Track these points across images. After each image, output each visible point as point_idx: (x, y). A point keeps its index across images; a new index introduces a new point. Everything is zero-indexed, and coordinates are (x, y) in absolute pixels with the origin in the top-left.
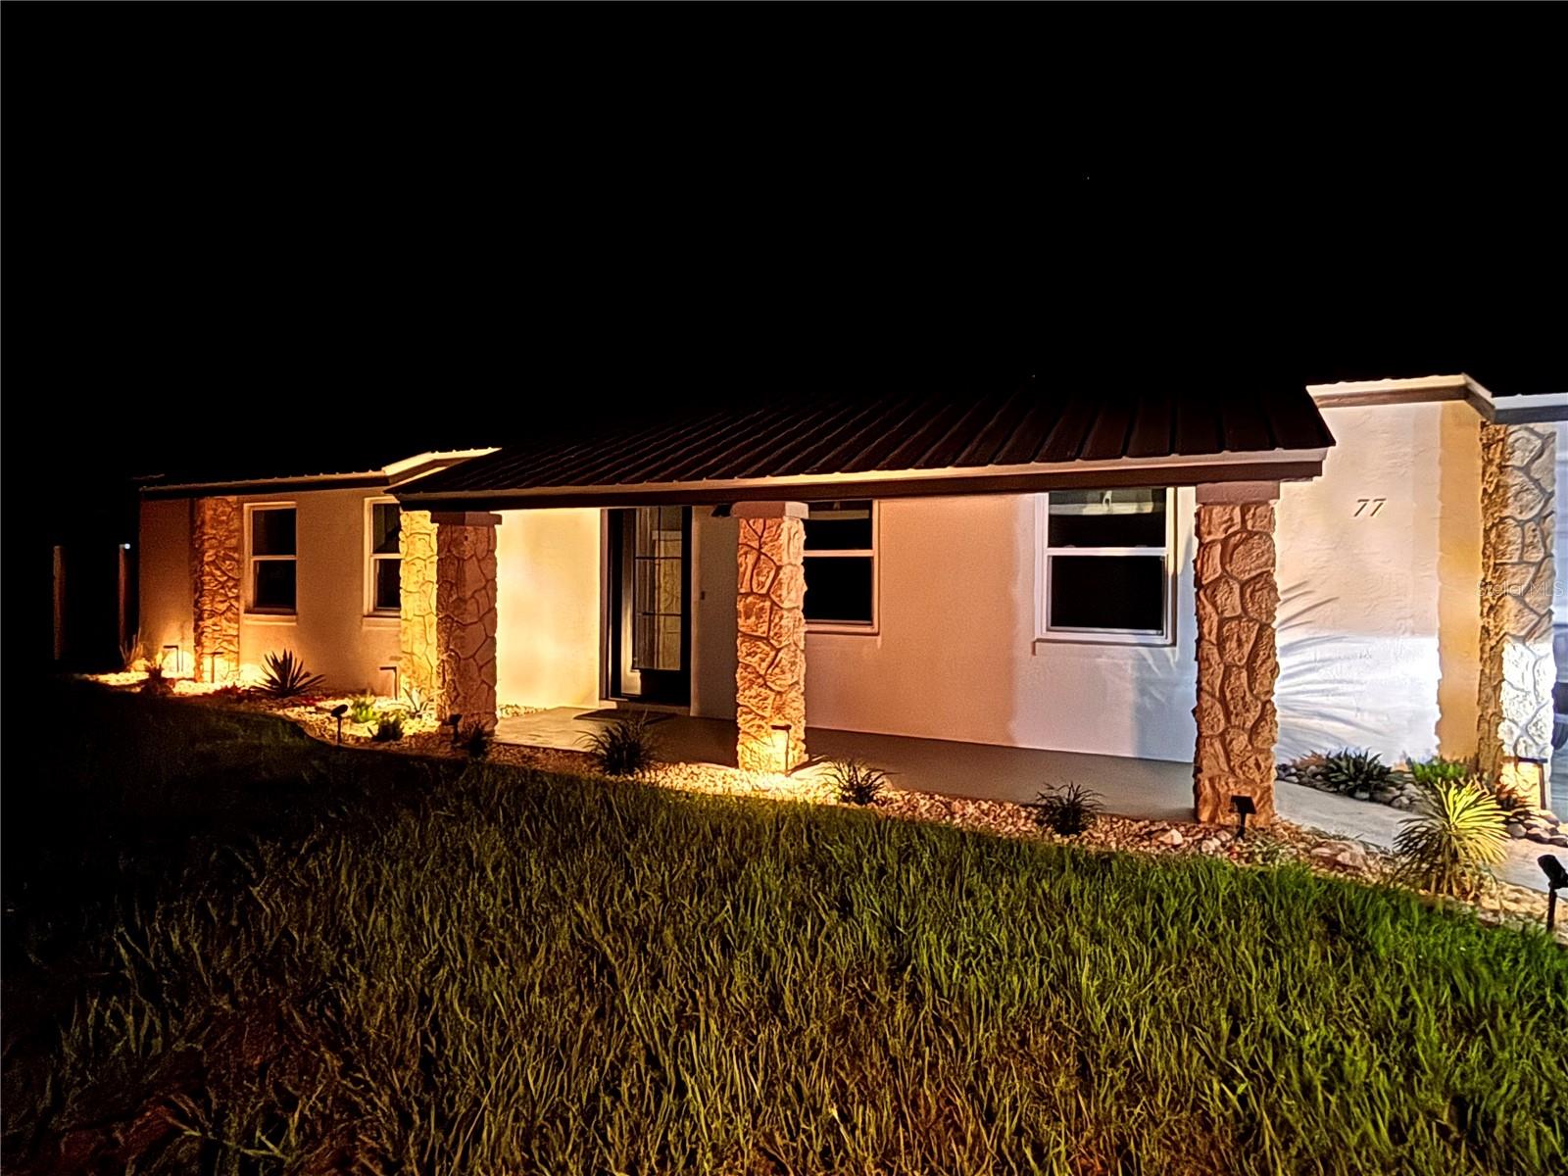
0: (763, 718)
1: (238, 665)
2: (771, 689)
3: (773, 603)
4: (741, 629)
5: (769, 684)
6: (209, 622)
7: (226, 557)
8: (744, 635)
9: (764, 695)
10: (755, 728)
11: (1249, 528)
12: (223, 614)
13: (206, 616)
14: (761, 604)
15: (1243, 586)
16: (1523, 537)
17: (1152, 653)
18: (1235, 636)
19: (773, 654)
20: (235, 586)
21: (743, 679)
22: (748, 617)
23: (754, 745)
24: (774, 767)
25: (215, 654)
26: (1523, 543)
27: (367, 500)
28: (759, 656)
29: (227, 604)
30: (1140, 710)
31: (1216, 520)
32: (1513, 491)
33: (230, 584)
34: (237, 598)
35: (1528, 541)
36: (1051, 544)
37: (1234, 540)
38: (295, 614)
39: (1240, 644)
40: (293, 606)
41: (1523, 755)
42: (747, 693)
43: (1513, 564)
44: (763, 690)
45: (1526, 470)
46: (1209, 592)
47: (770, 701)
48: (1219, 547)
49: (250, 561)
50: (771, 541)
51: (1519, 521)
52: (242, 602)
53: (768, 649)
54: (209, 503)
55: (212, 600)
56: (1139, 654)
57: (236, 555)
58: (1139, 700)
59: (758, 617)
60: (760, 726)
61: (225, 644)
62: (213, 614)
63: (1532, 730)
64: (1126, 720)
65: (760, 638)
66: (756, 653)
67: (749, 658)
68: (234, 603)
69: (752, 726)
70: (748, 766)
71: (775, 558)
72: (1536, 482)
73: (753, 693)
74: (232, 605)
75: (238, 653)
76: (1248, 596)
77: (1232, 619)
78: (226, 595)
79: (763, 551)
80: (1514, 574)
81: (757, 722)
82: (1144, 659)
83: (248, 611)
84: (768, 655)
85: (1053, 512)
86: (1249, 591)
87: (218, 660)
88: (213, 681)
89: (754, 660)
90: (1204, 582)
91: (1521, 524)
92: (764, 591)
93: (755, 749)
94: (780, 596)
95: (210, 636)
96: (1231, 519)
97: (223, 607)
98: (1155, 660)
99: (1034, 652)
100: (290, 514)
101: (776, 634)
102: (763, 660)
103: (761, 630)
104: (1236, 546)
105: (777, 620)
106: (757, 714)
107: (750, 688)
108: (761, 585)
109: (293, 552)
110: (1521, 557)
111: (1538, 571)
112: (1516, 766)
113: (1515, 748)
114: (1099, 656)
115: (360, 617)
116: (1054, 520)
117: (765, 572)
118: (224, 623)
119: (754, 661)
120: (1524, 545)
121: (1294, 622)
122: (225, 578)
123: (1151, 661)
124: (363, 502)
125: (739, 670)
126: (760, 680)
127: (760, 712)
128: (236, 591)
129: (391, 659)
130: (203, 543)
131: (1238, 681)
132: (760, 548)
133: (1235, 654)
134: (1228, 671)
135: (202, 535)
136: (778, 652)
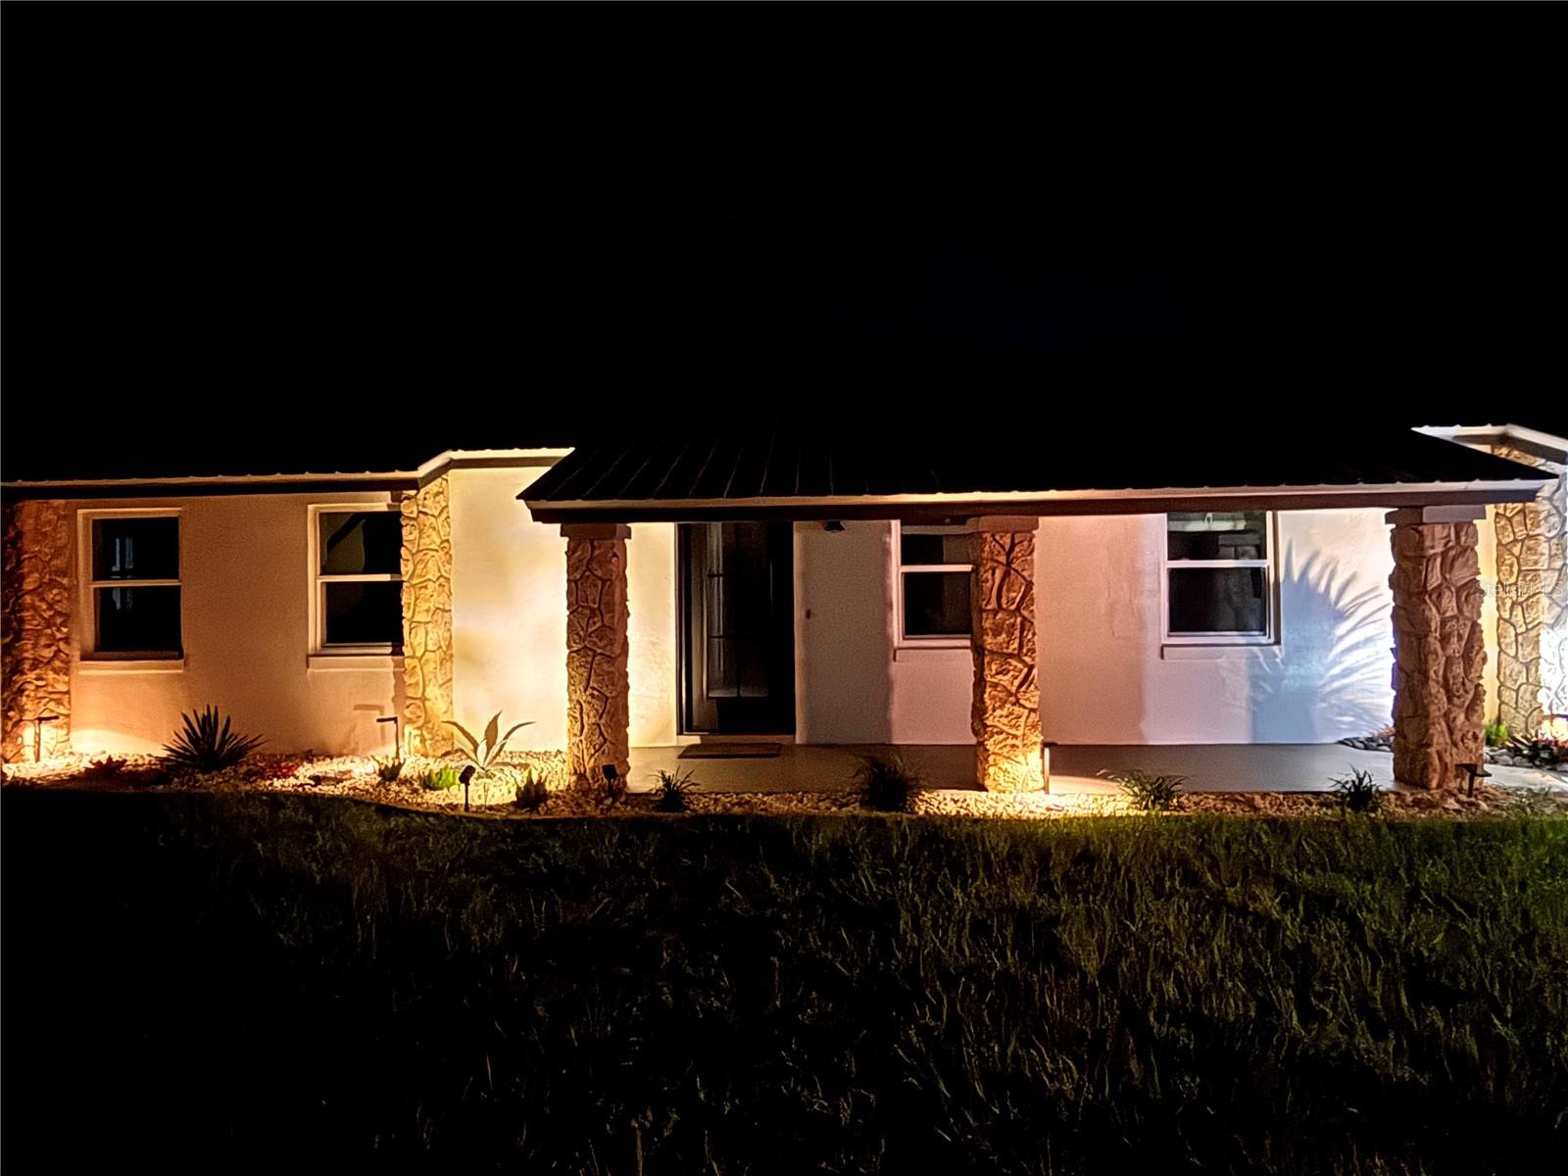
0: (1015, 737)
1: (68, 734)
2: (1024, 707)
3: (1024, 619)
4: (988, 647)
5: (1021, 701)
6: (31, 676)
7: (52, 584)
8: (992, 652)
9: (1016, 713)
10: (1008, 748)
11: (1462, 543)
12: (49, 662)
13: (26, 666)
14: (1012, 620)
15: (1459, 590)
16: (1550, 550)
17: (1262, 651)
18: (1456, 633)
19: (1025, 670)
20: (63, 624)
21: (992, 698)
22: (995, 636)
23: (1005, 765)
24: (1032, 785)
25: (41, 720)
26: (1550, 554)
27: (311, 507)
28: (1012, 673)
29: (54, 648)
30: (1253, 701)
31: (1437, 535)
32: (1542, 516)
33: (59, 621)
34: (67, 640)
35: (1553, 552)
36: (1171, 558)
37: (1452, 553)
38: (181, 657)
39: (1460, 638)
40: (180, 649)
41: (1555, 712)
42: (998, 712)
43: (1544, 570)
44: (1016, 708)
45: (1550, 499)
46: (1434, 597)
47: (1023, 719)
48: (1439, 560)
49: (87, 589)
50: (1023, 556)
51: (1546, 537)
52: (76, 645)
53: (1020, 666)
54: (31, 506)
55: (35, 646)
56: (1251, 652)
57: (65, 581)
58: (1252, 694)
59: (1010, 634)
60: (1013, 746)
61: (52, 705)
62: (36, 664)
63: (1561, 694)
64: (1241, 712)
65: (1011, 656)
66: (1009, 671)
67: (1000, 677)
68: (62, 645)
69: (1005, 746)
70: (999, 787)
71: (1025, 574)
72: (1556, 508)
73: (1005, 712)
74: (59, 650)
75: (68, 716)
76: (1463, 599)
77: (1452, 617)
78: (53, 635)
79: (1013, 566)
80: (1546, 578)
81: (1010, 741)
82: (1258, 657)
83: (84, 658)
84: (1021, 671)
85: (1173, 529)
86: (1465, 594)
87: (45, 728)
88: (38, 759)
89: (1007, 677)
90: (1430, 588)
91: (1549, 539)
92: (1013, 607)
93: (1009, 769)
94: (1032, 611)
95: (32, 694)
96: (1449, 535)
97: (48, 653)
98: (1265, 658)
99: (1162, 657)
100: (170, 525)
101: (1029, 650)
102: (1016, 678)
103: (1012, 647)
104: (1454, 559)
105: (1030, 636)
106: (1008, 734)
107: (1001, 707)
108: (1011, 601)
109: (175, 576)
110: (1549, 566)
111: (1560, 575)
112: (1552, 722)
113: (1550, 708)
114: (1220, 657)
115: (301, 658)
116: (1173, 536)
117: (1016, 588)
118: (51, 675)
119: (1005, 680)
120: (1551, 557)
121: (1370, 620)
122: (51, 613)
123: (1262, 660)
124: (307, 508)
125: (988, 690)
126: (1012, 699)
127: (1013, 732)
128: (65, 630)
129: (357, 708)
130: (20, 563)
131: (1458, 669)
132: (1009, 563)
133: (1456, 647)
134: (1449, 661)
135: (20, 552)
136: (1031, 668)
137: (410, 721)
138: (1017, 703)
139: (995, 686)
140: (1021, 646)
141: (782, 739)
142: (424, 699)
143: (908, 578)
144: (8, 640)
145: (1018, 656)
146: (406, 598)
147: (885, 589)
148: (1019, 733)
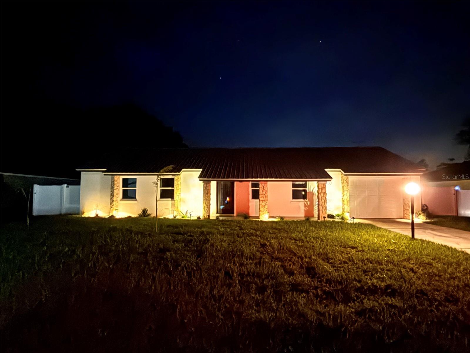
7: (117, 188)
8: (261, 201)
11: (324, 187)
14: (264, 196)
15: (323, 193)
17: (306, 202)
22: (262, 198)
23: (262, 215)
24: (266, 219)
36: (292, 188)
38: (136, 200)
42: (262, 208)
45: (346, 180)
47: (265, 209)
48: (321, 189)
49: (121, 189)
50: (265, 187)
52: (119, 198)
54: (115, 177)
55: (115, 198)
57: (119, 188)
58: (305, 209)
61: (117, 208)
62: (115, 201)
64: (303, 212)
67: (262, 203)
71: (266, 189)
72: (347, 182)
77: (322, 197)
78: (117, 196)
83: (120, 200)
85: (293, 183)
90: (320, 193)
92: (264, 194)
94: (267, 195)
96: (322, 186)
99: (291, 203)
102: (264, 204)
106: (263, 211)
109: (136, 187)
116: (293, 185)
117: (265, 191)
118: (116, 203)
122: (117, 193)
123: (306, 204)
129: (166, 209)
130: (114, 185)
131: (323, 204)
132: (263, 188)
133: (323, 201)
134: (322, 202)
135: (114, 183)
136: (266, 203)
137: (175, 210)
138: (264, 207)
139: (261, 205)
140: (265, 199)
141: (232, 215)
142: (178, 207)
143: (252, 190)
144: (111, 197)
145: (264, 201)
146: (175, 192)
147: (249, 192)
148: (265, 211)
